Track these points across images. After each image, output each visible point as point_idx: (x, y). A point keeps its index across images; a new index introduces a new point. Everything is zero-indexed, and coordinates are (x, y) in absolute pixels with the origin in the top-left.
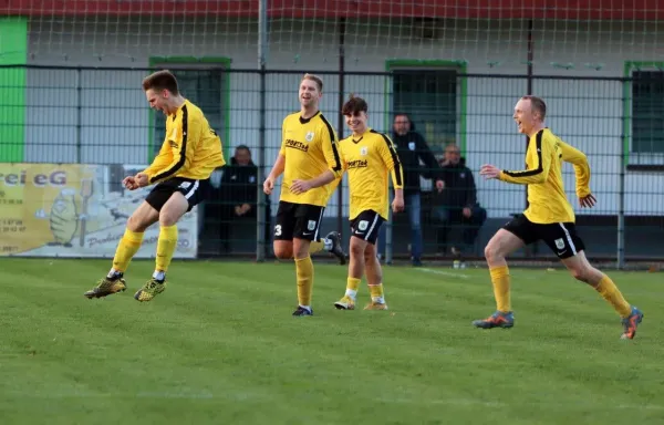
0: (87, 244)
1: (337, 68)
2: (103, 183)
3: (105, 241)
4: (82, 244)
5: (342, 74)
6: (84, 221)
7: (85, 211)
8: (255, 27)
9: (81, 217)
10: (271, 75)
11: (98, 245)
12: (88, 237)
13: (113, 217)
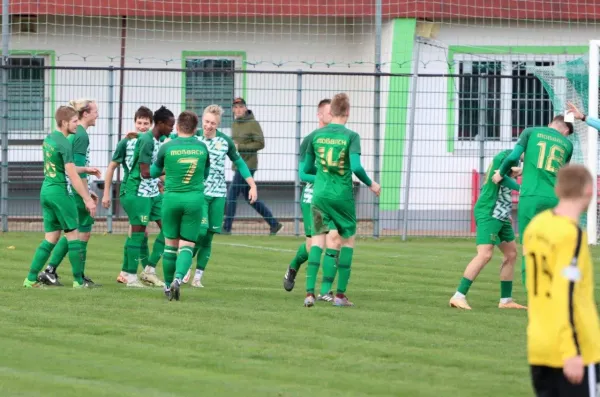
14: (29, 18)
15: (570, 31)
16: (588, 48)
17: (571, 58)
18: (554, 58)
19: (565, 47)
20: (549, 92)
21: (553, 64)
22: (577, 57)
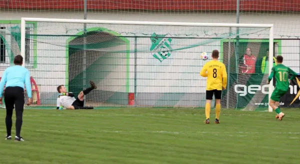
15: (9, 13)
16: (20, 21)
17: (13, 26)
18: (6, 26)
19: (10, 21)
20: (3, 40)
21: (5, 28)
22: (16, 25)
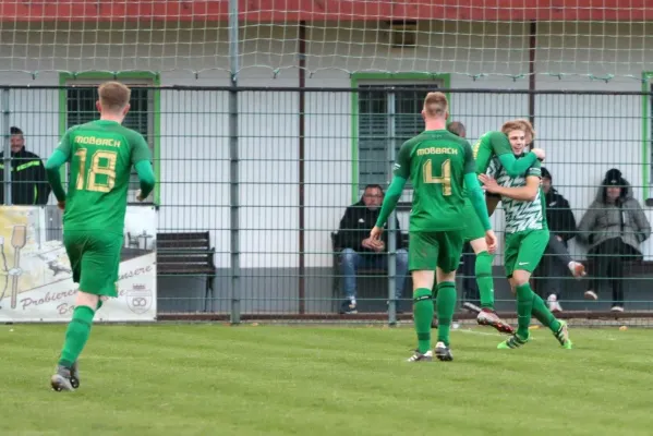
0: (19, 305)
1: (296, 84)
2: (39, 230)
3: (42, 301)
4: (14, 304)
5: (302, 90)
6: (15, 278)
7: (16, 265)
8: (225, 35)
9: (12, 272)
10: (245, 93)
11: (32, 306)
12: (20, 297)
13: (53, 272)
14: (404, 26)
